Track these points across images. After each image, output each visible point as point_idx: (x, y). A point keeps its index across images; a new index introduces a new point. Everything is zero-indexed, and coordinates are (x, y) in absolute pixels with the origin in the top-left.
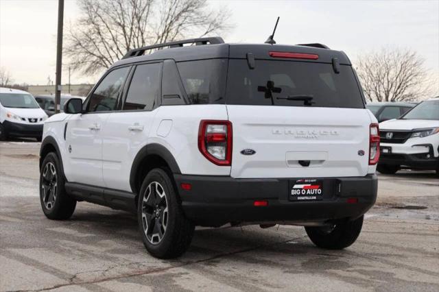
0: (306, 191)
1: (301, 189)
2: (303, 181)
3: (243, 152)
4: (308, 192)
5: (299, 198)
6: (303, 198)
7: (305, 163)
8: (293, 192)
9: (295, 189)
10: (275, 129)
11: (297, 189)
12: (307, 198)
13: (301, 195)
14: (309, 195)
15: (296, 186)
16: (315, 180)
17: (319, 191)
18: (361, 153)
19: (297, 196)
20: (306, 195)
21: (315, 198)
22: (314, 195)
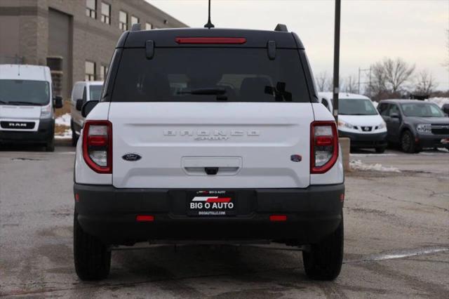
0: (212, 204)
1: (204, 202)
2: (206, 192)
3: (125, 157)
4: (215, 205)
5: (200, 213)
6: (206, 213)
7: (211, 171)
8: (192, 206)
9: (195, 202)
10: (166, 130)
11: (198, 202)
12: (213, 213)
13: (204, 209)
14: (215, 210)
15: (196, 199)
16: (224, 192)
17: (231, 205)
18: (296, 158)
19: (198, 210)
20: (211, 209)
21: (224, 213)
22: (223, 209)
